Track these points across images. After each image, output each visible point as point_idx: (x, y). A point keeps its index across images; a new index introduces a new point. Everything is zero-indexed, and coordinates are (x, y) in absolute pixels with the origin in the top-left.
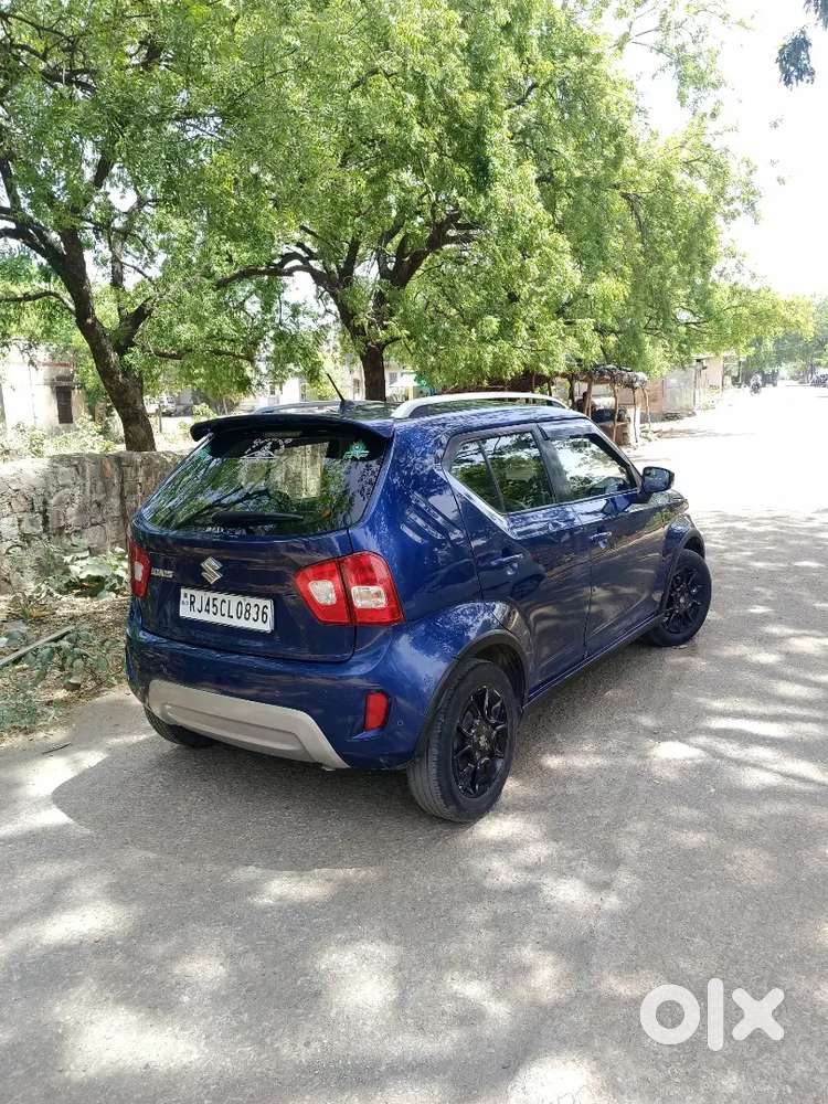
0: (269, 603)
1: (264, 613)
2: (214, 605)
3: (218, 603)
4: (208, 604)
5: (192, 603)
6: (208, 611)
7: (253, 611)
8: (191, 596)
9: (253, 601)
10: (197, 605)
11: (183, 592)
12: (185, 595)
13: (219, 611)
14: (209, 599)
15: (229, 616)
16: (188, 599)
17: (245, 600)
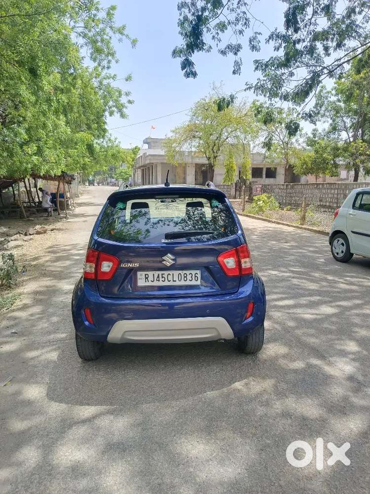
0: (198, 272)
1: (195, 276)
2: (162, 277)
3: (165, 276)
4: (158, 277)
5: (146, 278)
6: (159, 281)
7: (189, 277)
8: (146, 275)
9: (188, 272)
10: (150, 278)
11: (139, 273)
12: (141, 275)
13: (166, 280)
14: (159, 275)
15: (173, 281)
16: (144, 277)
17: (182, 272)
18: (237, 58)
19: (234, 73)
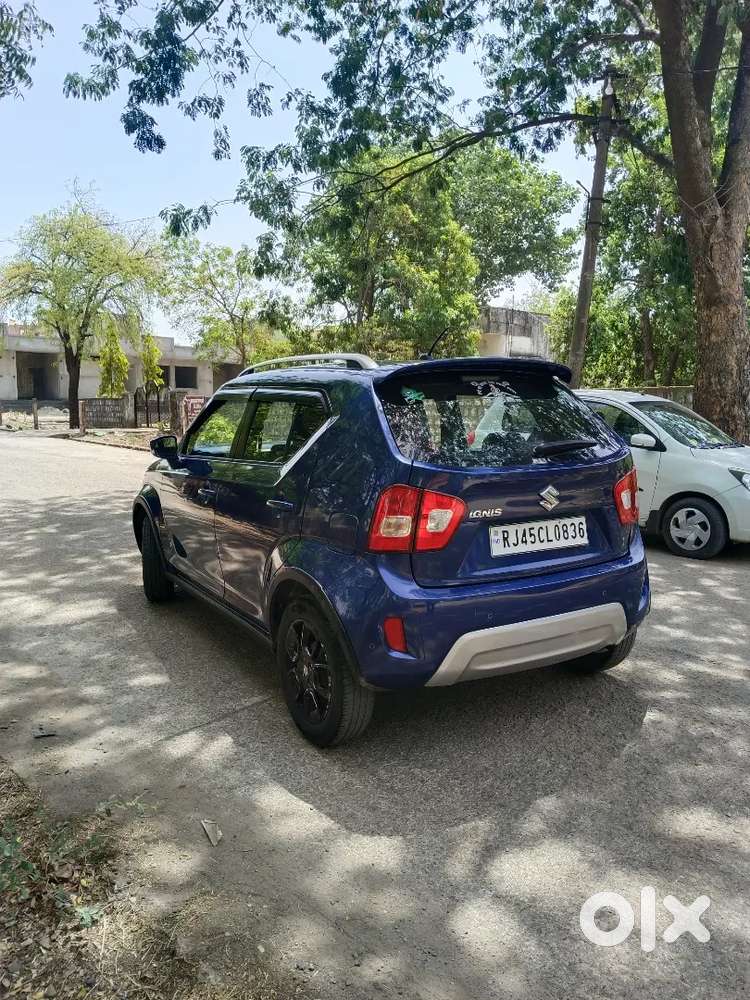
0: (583, 519)
1: (580, 529)
2: (531, 535)
3: (535, 532)
4: (524, 535)
5: (505, 539)
6: (526, 542)
7: (570, 530)
8: (504, 532)
9: (568, 521)
10: (512, 539)
11: (492, 530)
12: (496, 533)
13: (537, 539)
14: (525, 531)
15: (548, 541)
16: (500, 537)
17: (561, 522)
18: (219, 124)
19: (217, 155)
